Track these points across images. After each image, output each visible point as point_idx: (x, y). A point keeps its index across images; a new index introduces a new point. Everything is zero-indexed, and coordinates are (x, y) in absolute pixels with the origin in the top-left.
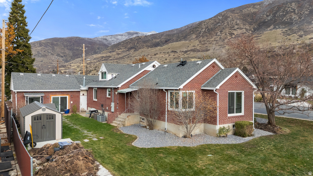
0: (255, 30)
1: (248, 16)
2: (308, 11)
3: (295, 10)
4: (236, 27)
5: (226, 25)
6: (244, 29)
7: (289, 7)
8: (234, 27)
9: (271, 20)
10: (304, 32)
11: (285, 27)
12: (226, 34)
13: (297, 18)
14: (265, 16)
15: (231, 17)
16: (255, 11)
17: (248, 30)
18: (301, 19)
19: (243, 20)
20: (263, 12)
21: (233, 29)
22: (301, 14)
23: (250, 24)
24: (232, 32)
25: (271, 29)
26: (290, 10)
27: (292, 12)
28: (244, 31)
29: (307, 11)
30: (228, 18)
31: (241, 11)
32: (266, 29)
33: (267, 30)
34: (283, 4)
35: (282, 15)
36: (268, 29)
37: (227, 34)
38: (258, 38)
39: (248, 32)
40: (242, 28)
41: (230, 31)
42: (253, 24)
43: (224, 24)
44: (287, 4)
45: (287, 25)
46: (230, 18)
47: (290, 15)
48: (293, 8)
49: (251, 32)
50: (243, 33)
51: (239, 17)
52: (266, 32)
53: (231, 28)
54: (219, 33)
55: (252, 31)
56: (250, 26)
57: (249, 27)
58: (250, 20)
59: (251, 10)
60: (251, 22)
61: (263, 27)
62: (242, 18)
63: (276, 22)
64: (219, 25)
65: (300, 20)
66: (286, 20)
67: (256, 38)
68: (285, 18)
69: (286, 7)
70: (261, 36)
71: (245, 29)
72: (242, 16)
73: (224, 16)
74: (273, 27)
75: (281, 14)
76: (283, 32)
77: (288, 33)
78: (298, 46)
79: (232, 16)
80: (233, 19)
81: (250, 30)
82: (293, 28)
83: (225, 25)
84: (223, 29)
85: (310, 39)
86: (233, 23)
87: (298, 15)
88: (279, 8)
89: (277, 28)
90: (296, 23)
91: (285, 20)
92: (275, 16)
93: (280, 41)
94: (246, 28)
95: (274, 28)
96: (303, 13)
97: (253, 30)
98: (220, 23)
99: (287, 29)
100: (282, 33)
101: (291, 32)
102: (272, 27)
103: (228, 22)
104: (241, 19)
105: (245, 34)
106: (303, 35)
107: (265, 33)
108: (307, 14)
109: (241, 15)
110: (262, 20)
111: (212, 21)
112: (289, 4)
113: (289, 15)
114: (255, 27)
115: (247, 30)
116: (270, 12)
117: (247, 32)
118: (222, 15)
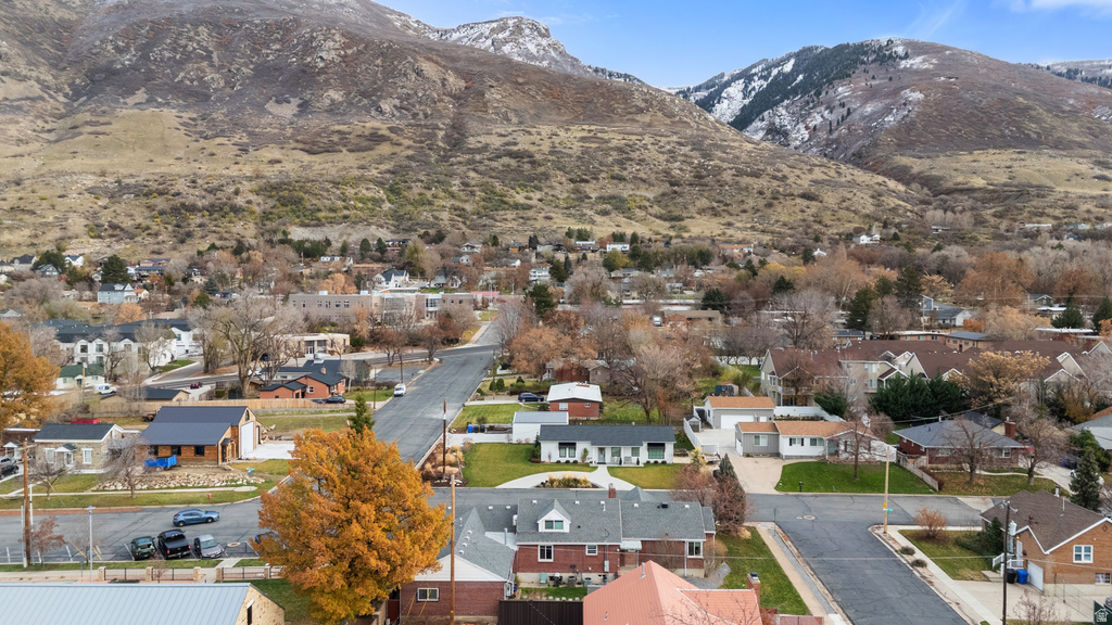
0: (77, 93)
1: (42, 30)
2: (251, 66)
3: (212, 52)
6: (33, 82)
7: (190, 39)
9: (134, 67)
10: (250, 134)
11: (186, 106)
13: (222, 83)
14: (110, 47)
16: (67, 16)
17: (48, 87)
18: (233, 88)
19: (24, 43)
20: (101, 29)
22: (230, 71)
23: (56, 65)
25: (137, 101)
26: (195, 49)
27: (203, 58)
28: (37, 90)
29: (246, 65)
32: (122, 100)
33: (125, 103)
34: (170, 21)
35: (169, 59)
36: (131, 100)
38: (99, 129)
39: (51, 96)
40: (25, 77)
42: (65, 69)
44: (183, 24)
45: (191, 100)
47: (198, 69)
48: (205, 44)
49: (61, 99)
50: (31, 95)
52: (124, 111)
55: (66, 95)
56: (54, 72)
57: (55, 77)
58: (52, 47)
59: (51, 9)
60: (56, 59)
61: (108, 89)
62: (17, 32)
63: (154, 79)
65: (228, 90)
66: (188, 83)
67: (89, 129)
68: (182, 74)
69: (180, 34)
70: (109, 123)
71: (38, 80)
72: (17, 27)
74: (146, 96)
75: (167, 54)
76: (183, 124)
77: (199, 129)
78: (246, 186)
81: (58, 90)
82: (214, 115)
85: (270, 162)
87: (222, 74)
88: (158, 31)
89: (160, 105)
90: (220, 100)
91: (182, 81)
92: (145, 57)
93: (181, 154)
94: (42, 77)
95: (148, 101)
96: (238, 70)
97: (68, 90)
99: (195, 116)
100: (181, 124)
101: (209, 128)
102: (141, 95)
104: (14, 36)
105: (40, 104)
106: (247, 145)
107: (120, 115)
108: (248, 78)
109: (11, 19)
110: (103, 62)
112: (189, 26)
113: (196, 66)
114: (78, 81)
115: (45, 87)
116: (125, 35)
117: (46, 96)
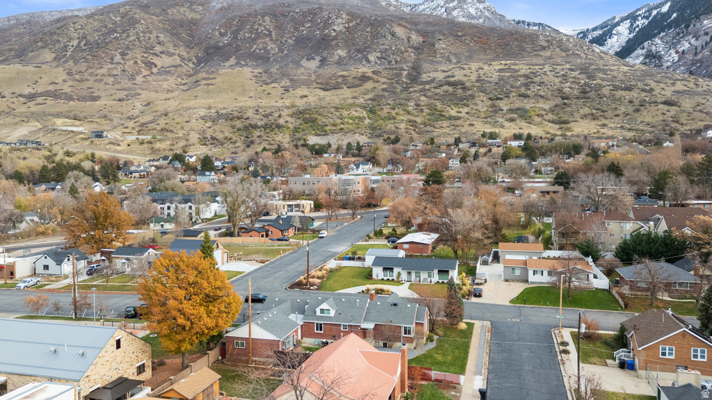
0: (199, 62)
1: (182, 26)
2: (294, 39)
3: (272, 32)
4: (158, 48)
5: (135, 41)
6: (176, 57)
7: (260, 25)
8: (152, 48)
9: (229, 44)
10: (291, 80)
11: (257, 66)
12: (136, 63)
13: (277, 50)
14: (217, 33)
15: (142, 22)
16: (195, 17)
17: (184, 59)
18: (283, 52)
19: (172, 34)
20: (212, 23)
21: (152, 54)
22: (281, 42)
23: (189, 46)
24: (151, 61)
25: (231, 64)
26: (262, 31)
27: (266, 36)
28: (178, 61)
29: (291, 38)
30: (137, 23)
31: (164, 10)
32: (222, 64)
33: (224, 66)
34: (249, 15)
35: (249, 37)
36: (227, 64)
37: (140, 62)
38: (209, 82)
39: (186, 64)
40: (173, 53)
41: (145, 55)
42: (193, 48)
43: (128, 36)
44: (256, 16)
45: (259, 62)
46: (142, 24)
47: (264, 42)
48: (268, 27)
49: (191, 65)
50: (175, 64)
51: (161, 25)
52: (223, 71)
53: (146, 48)
54: (118, 58)
55: (193, 63)
56: (188, 50)
57: (188, 53)
58: (187, 35)
59: (187, 13)
60: (188, 42)
61: (215, 58)
62: (169, 28)
63: (240, 51)
64: (115, 38)
65: (280, 54)
66: (258, 51)
67: (205, 82)
68: (255, 46)
69: (255, 22)
70: (215, 78)
71: (179, 56)
72: (169, 25)
73: (125, 16)
74: (235, 61)
75: (247, 35)
76: (255, 76)
77: (264, 78)
78: (286, 112)
79: (145, 20)
80: (148, 28)
81: (190, 60)
82: (272, 70)
83: (131, 39)
84: (128, 48)
85: (301, 97)
86: (149, 38)
87: (277, 44)
88: (243, 21)
89: (243, 66)
90: (275, 60)
91: (255, 51)
92: (235, 38)
93: (252, 94)
94: (181, 53)
95: (237, 64)
96: (286, 41)
97: (194, 60)
98: (116, 32)
99: (261, 71)
100: (253, 76)
101: (269, 78)
102: (233, 61)
103: (137, 34)
104: (167, 30)
105: (180, 69)
106: (289, 87)
107: (221, 73)
108: (291, 46)
109: (165, 21)
110: (213, 42)
111: (96, 23)
112: (259, 17)
113: (263, 41)
114: (200, 55)
115: (183, 59)
116: (225, 25)
117: (183, 64)
118: (119, 11)
